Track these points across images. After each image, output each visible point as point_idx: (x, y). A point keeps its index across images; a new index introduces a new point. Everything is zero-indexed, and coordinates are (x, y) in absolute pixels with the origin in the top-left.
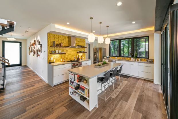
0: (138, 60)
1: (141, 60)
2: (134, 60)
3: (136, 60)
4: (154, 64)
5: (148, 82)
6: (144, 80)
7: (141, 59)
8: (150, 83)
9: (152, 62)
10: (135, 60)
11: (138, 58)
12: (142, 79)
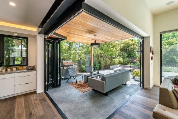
0: (12, 70)
1: (17, 69)
2: (4, 71)
3: (9, 70)
4: (36, 70)
5: (30, 96)
6: (23, 95)
7: (18, 67)
8: (33, 96)
9: (33, 69)
10: (6, 70)
11: (11, 67)
12: (20, 96)
